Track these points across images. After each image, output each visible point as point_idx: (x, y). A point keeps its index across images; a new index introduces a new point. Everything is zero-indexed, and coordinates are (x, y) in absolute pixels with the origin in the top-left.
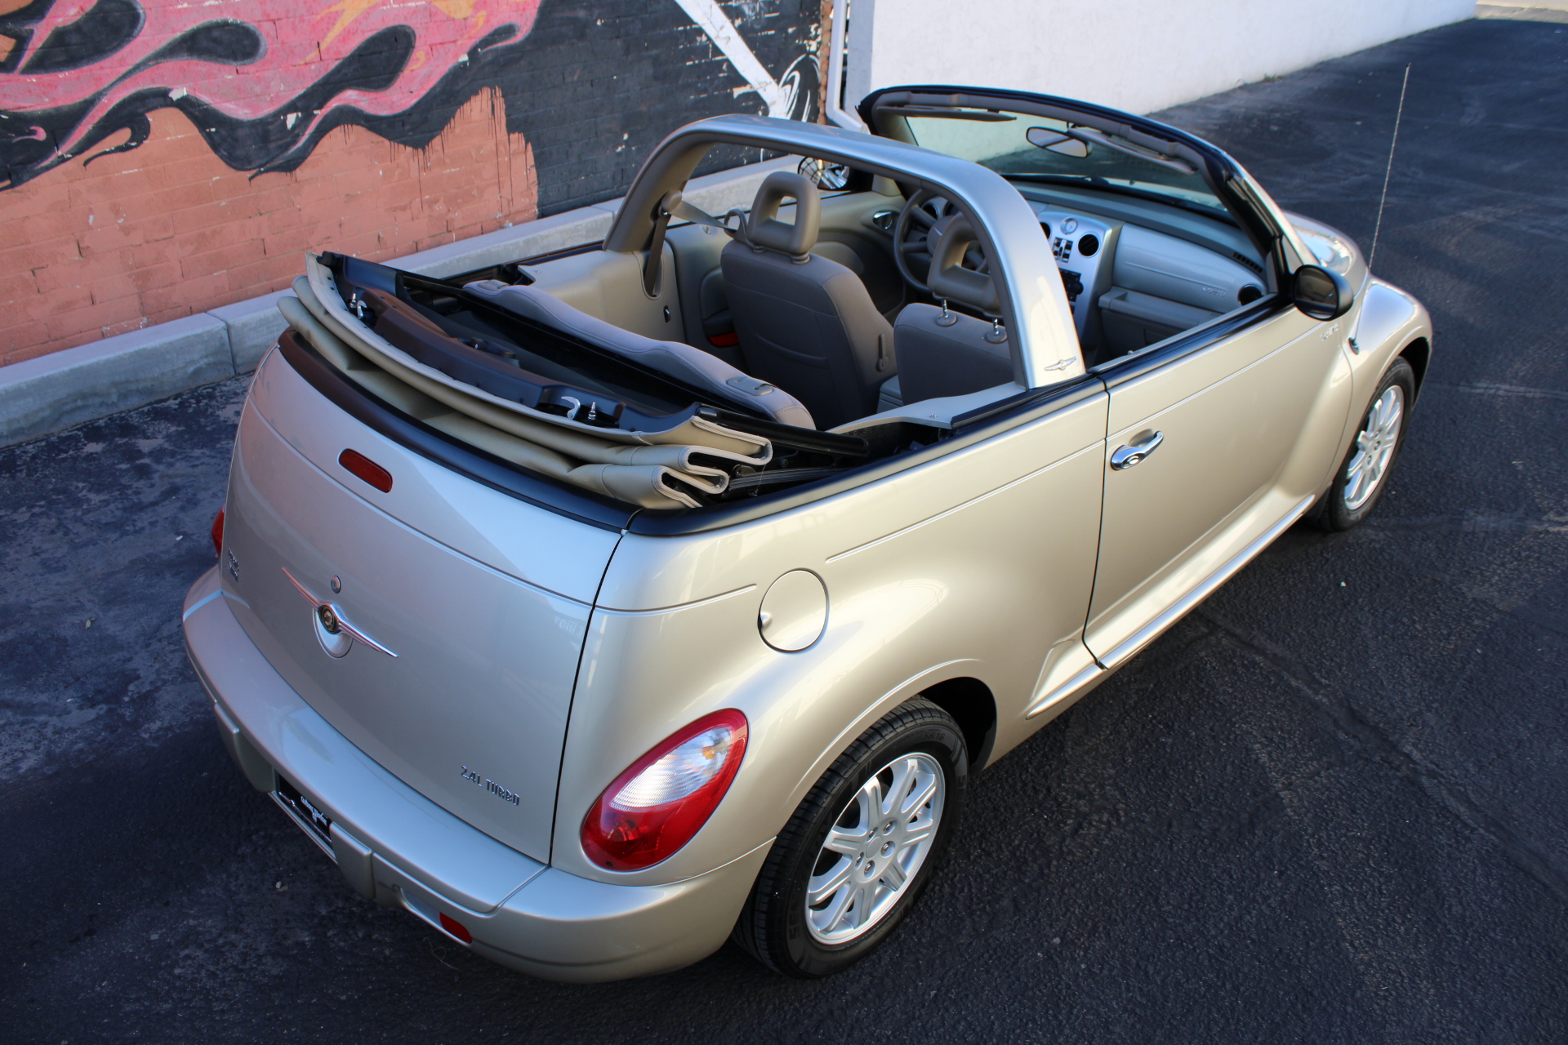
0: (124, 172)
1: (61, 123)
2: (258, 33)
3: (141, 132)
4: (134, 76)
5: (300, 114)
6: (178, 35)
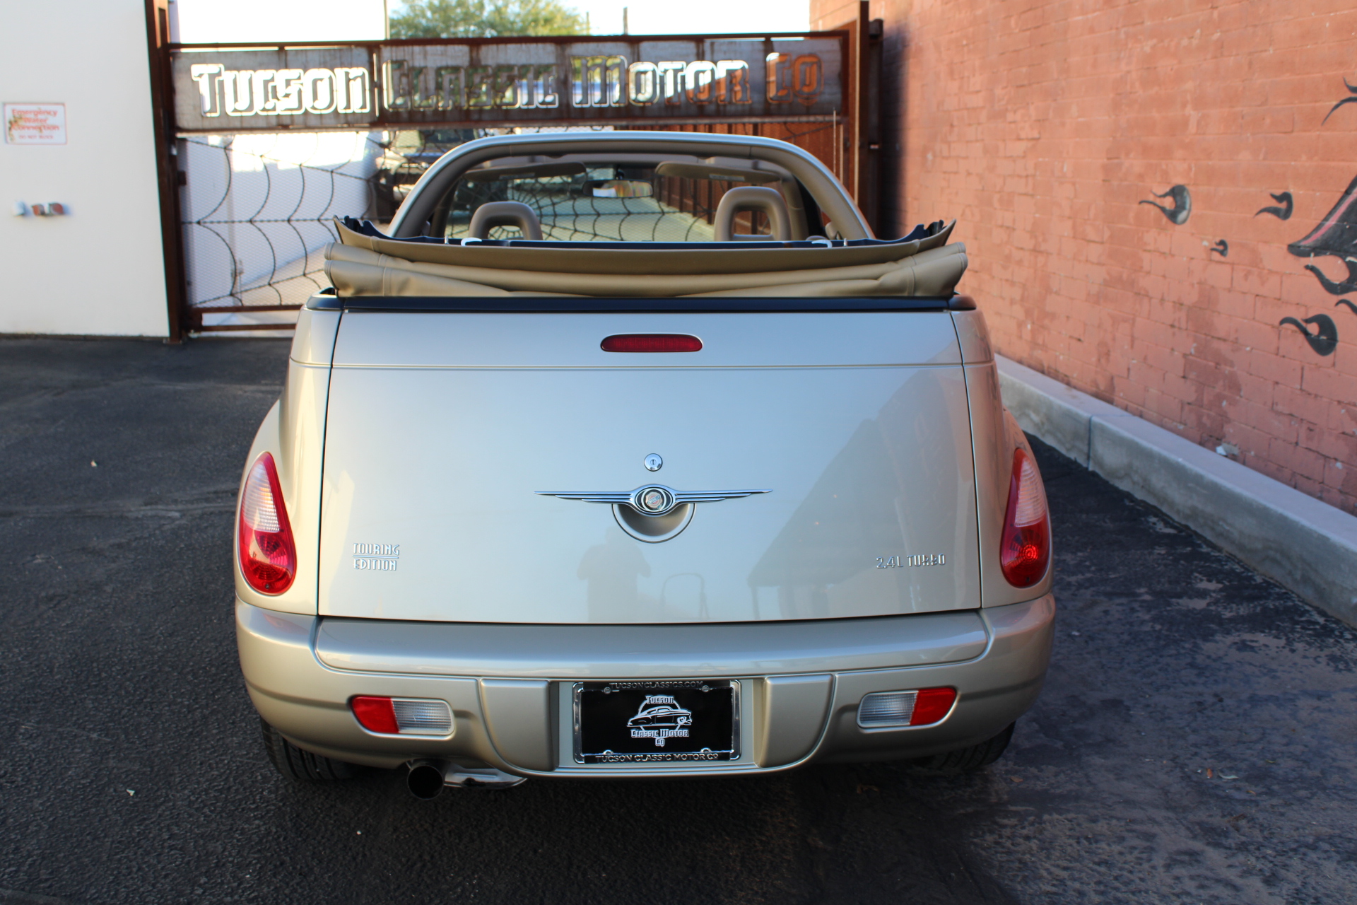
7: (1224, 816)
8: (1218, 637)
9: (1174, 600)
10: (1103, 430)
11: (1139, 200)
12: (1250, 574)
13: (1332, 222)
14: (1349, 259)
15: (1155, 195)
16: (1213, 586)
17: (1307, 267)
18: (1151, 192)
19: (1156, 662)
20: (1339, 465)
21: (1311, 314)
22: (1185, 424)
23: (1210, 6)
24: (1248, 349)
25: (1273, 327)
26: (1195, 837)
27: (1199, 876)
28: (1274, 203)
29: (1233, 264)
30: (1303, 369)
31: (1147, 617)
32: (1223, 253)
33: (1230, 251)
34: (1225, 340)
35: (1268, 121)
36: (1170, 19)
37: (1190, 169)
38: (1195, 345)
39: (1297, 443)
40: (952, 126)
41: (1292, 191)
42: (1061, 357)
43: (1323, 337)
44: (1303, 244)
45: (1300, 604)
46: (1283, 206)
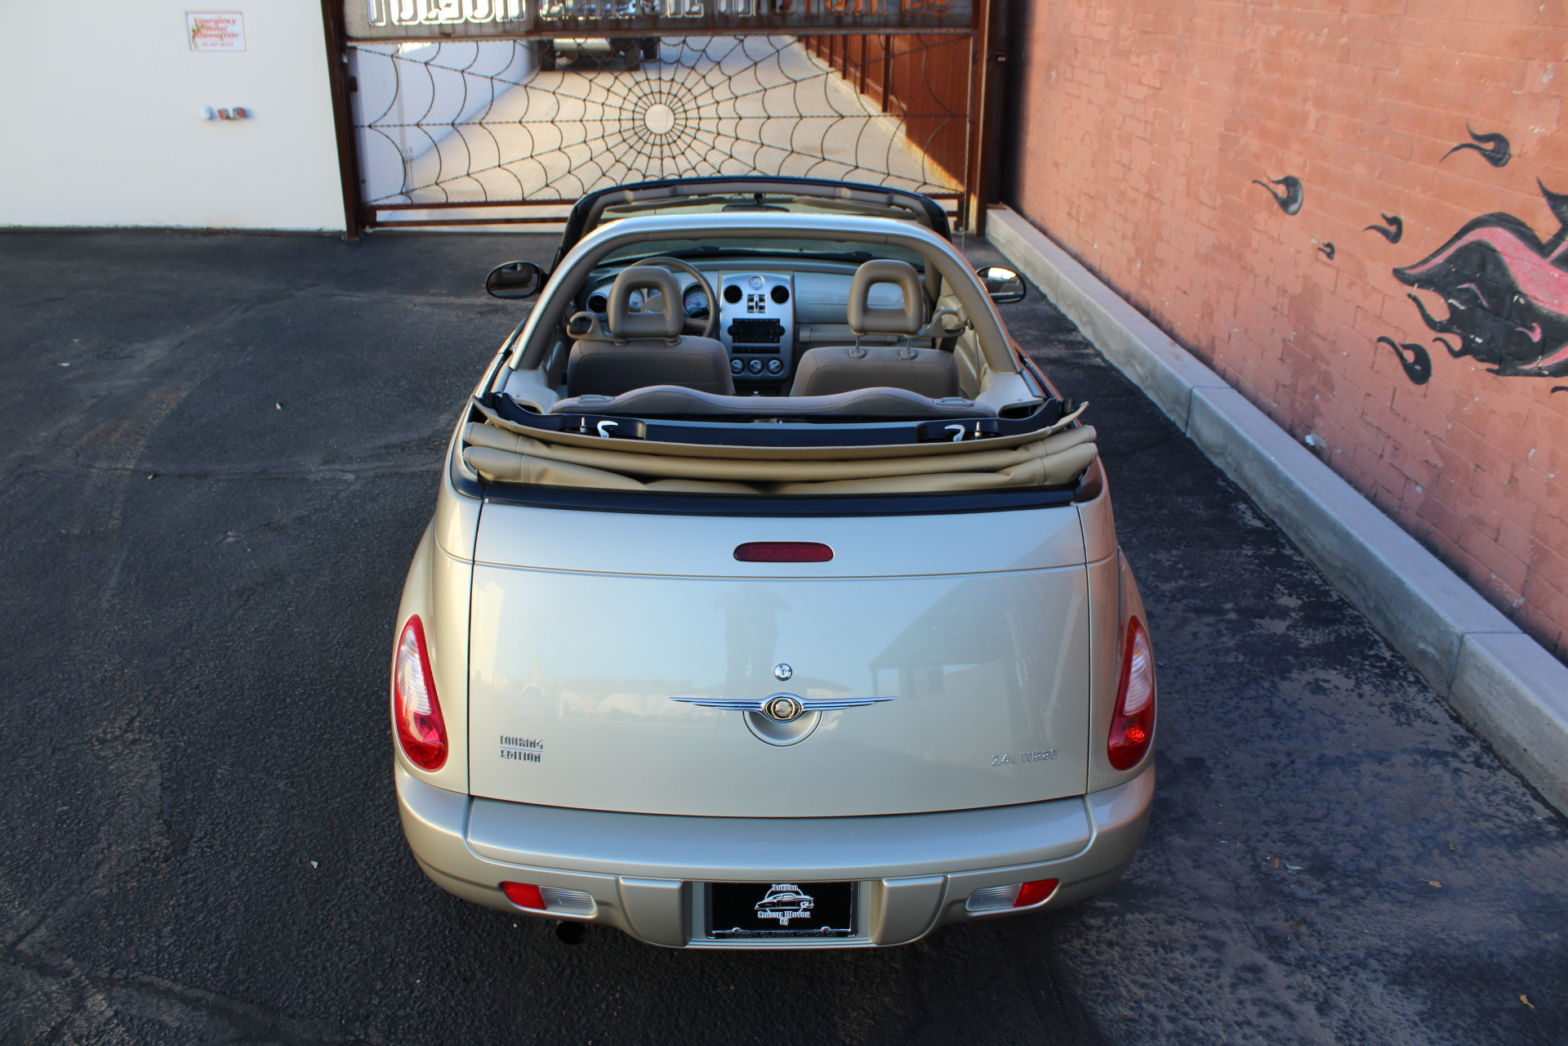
1: (1554, 333)
7: (1286, 920)
8: (1294, 674)
9: (1257, 621)
10: (1203, 405)
11: (1253, 178)
12: (1327, 588)
13: (1439, 260)
14: (1451, 301)
15: (1269, 179)
16: (1292, 602)
17: (1410, 296)
18: (1265, 174)
19: (1237, 707)
20: (1419, 489)
21: (1408, 342)
22: (1279, 404)
23: (1340, 8)
24: (1345, 354)
25: (1371, 341)
26: (1259, 948)
27: (1260, 1000)
28: (1384, 224)
29: (1338, 269)
30: (1395, 389)
31: (1231, 644)
32: (1330, 255)
33: (1336, 256)
34: (1323, 338)
35: (1386, 142)
36: (1298, 9)
37: (1305, 165)
38: (1294, 333)
39: (1381, 456)
40: (1076, 50)
41: (1403, 217)
42: (1167, 304)
43: (1418, 368)
44: (1408, 272)
45: (1370, 631)
46: (1393, 230)
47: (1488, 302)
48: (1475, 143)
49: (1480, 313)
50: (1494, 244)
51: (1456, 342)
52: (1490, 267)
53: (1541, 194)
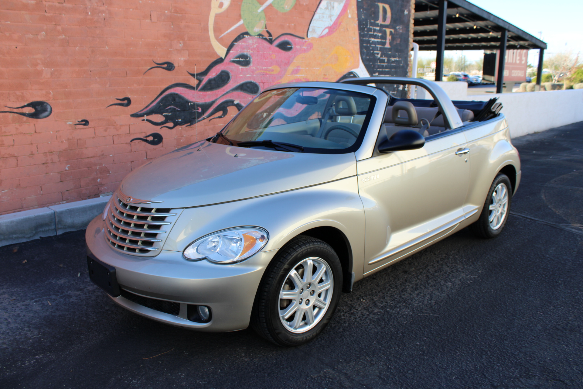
0: (219, 125)
1: (205, 107)
2: (259, 86)
3: (225, 112)
4: (226, 95)
5: (267, 114)
6: (239, 84)
13: (154, 104)
14: (164, 114)
15: (10, 108)
17: (144, 120)
18: (6, 107)
21: (148, 134)
24: (111, 155)
25: (126, 143)
28: (120, 102)
29: (94, 128)
30: (146, 152)
32: (86, 124)
33: (91, 123)
34: (93, 157)
35: (109, 73)
37: (50, 93)
38: (69, 165)
41: (130, 96)
43: (156, 140)
44: (140, 113)
46: (125, 102)
47: (179, 109)
48: (158, 66)
49: (178, 113)
50: (176, 92)
51: (171, 124)
52: (177, 99)
53: (189, 75)
